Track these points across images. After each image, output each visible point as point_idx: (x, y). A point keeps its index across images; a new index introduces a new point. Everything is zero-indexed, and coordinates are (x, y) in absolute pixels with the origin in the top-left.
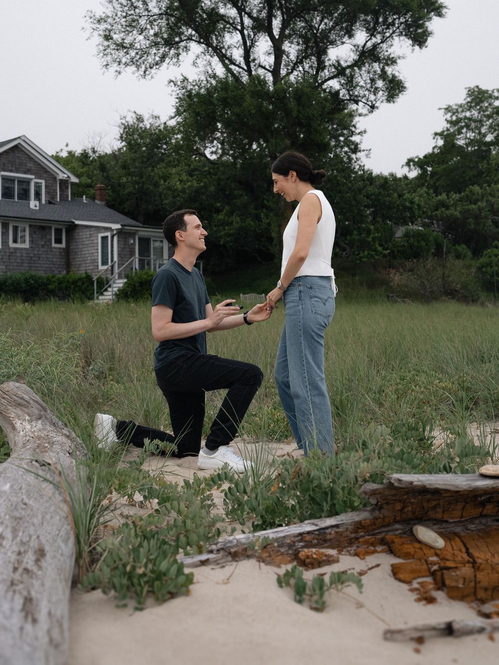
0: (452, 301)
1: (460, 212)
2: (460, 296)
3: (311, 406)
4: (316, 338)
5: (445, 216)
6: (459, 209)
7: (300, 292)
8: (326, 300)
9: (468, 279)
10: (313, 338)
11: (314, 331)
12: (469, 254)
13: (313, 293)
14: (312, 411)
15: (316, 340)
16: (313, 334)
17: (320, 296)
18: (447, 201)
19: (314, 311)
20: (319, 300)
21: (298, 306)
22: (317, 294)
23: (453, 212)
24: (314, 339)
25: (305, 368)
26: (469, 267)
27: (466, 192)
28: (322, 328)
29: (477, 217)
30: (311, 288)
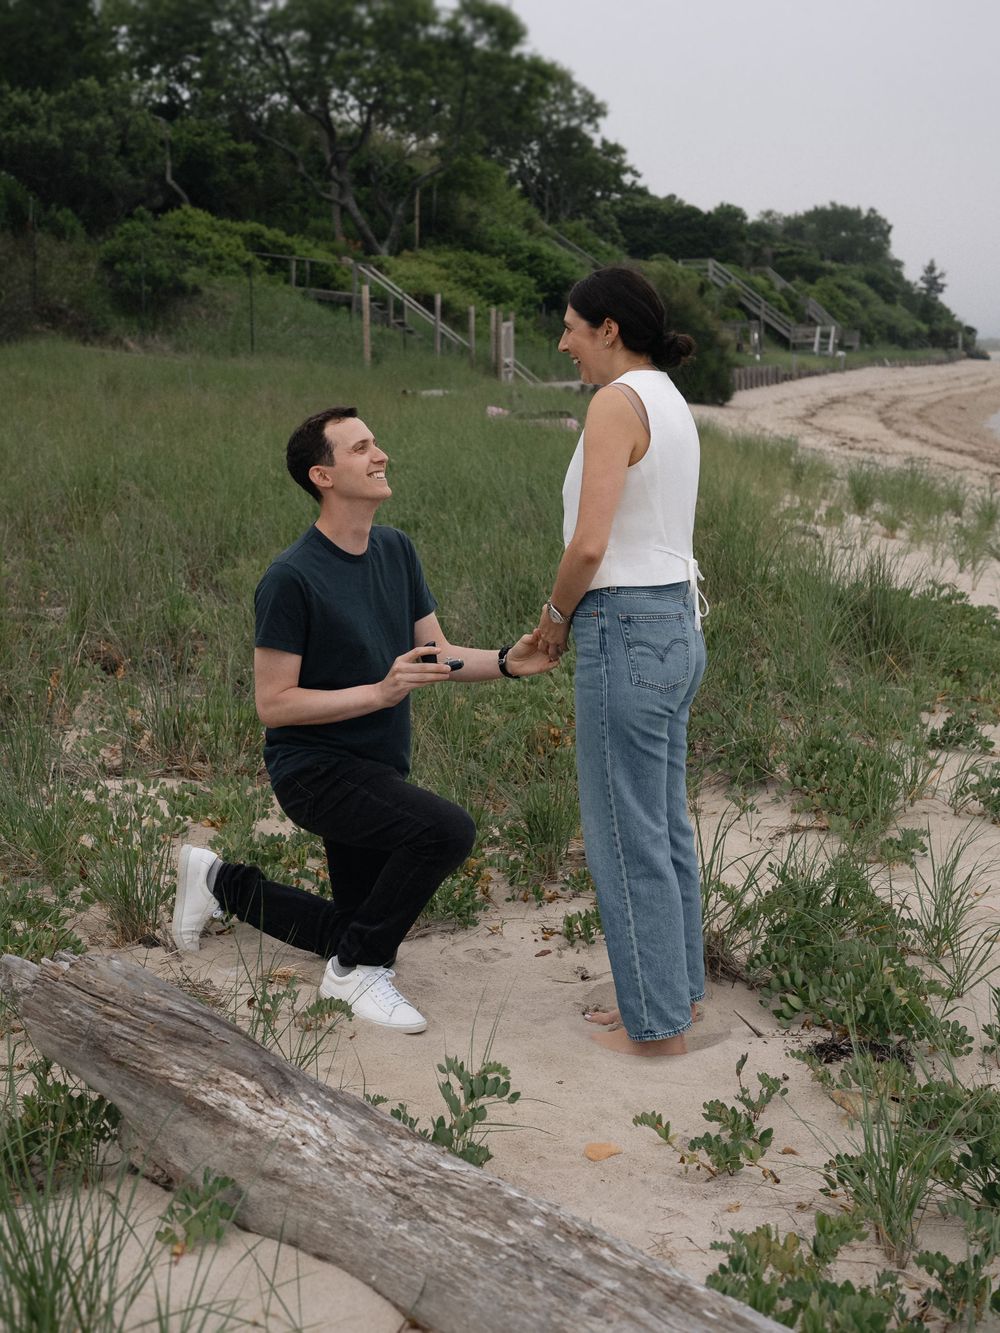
0: (53, 332)
1: (61, 135)
2: (69, 322)
3: (628, 901)
4: (639, 741)
5: (28, 141)
6: (57, 128)
7: (603, 631)
8: (667, 650)
9: (81, 284)
10: (632, 742)
11: (635, 728)
12: (80, 230)
13: (633, 634)
14: (630, 913)
15: (640, 749)
16: (633, 733)
17: (652, 639)
18: (32, 108)
19: (635, 679)
20: (648, 651)
21: (598, 665)
22: (643, 636)
23: (43, 133)
24: (636, 746)
25: (614, 812)
26: (82, 258)
27: (70, 92)
28: (655, 718)
29: (95, 150)
30: (628, 621)
